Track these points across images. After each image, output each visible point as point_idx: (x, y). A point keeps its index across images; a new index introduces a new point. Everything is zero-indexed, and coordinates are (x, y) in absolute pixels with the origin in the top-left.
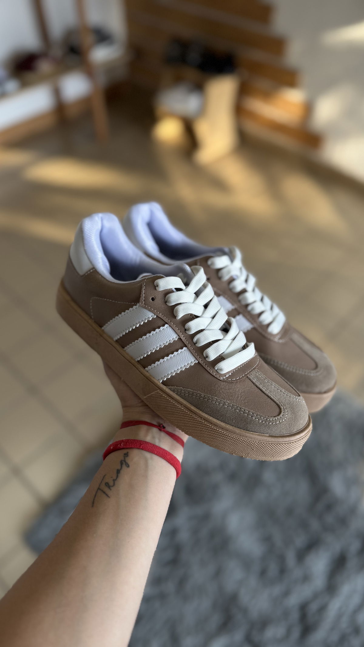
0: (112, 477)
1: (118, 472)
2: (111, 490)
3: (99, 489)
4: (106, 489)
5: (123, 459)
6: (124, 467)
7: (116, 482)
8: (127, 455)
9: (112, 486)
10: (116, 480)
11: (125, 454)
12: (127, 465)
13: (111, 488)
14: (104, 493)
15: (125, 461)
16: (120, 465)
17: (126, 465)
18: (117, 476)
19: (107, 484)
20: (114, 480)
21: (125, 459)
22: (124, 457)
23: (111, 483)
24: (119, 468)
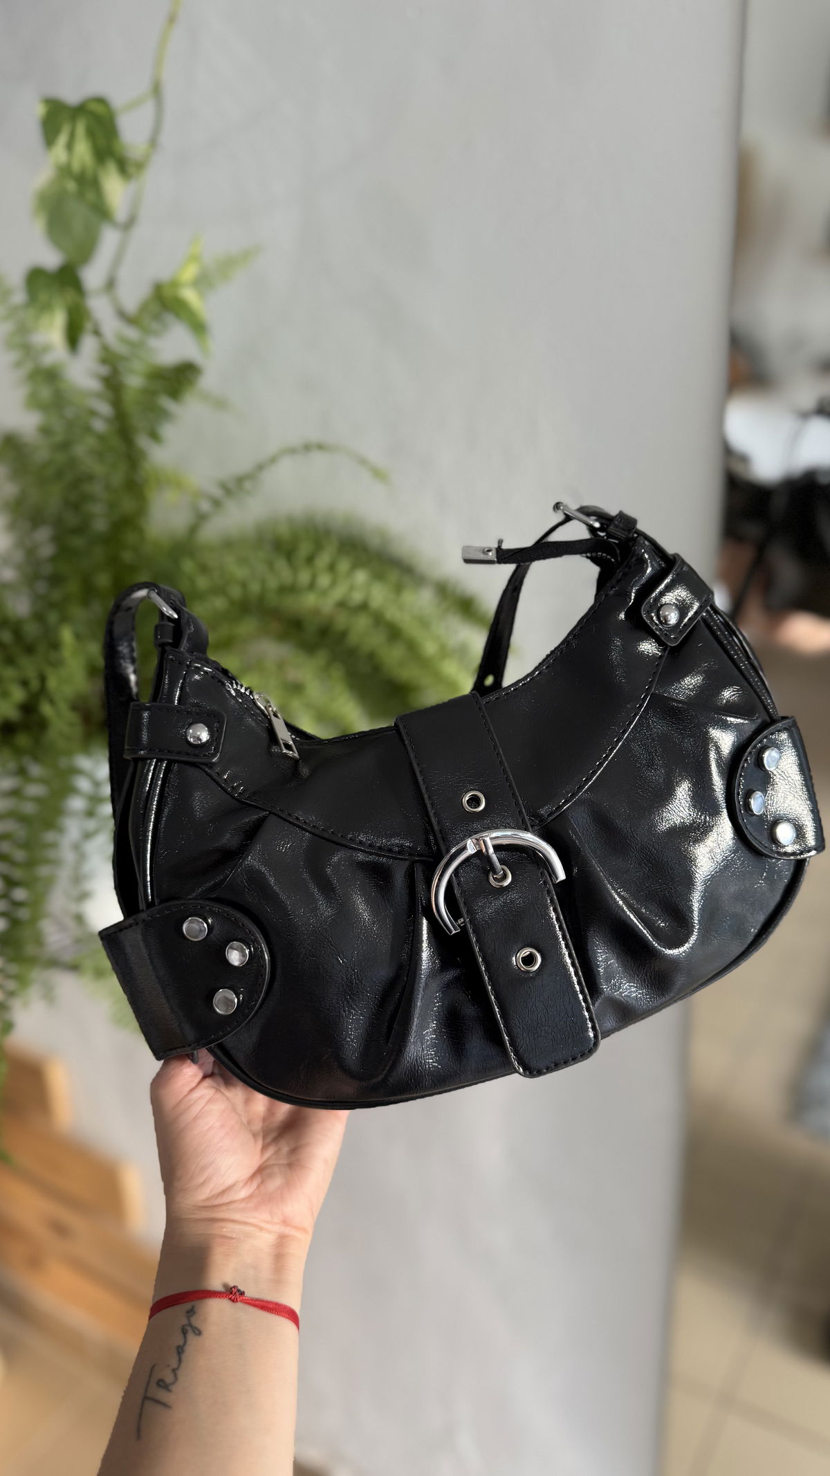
0: (169, 1366)
1: (180, 1350)
2: (169, 1391)
3: (146, 1398)
4: (162, 1395)
5: (185, 1321)
6: (190, 1336)
7: (179, 1373)
8: (192, 1313)
9: (173, 1383)
10: (178, 1368)
11: (188, 1312)
12: (197, 1332)
13: (173, 1388)
14: (158, 1402)
15: (191, 1326)
16: (182, 1336)
17: (194, 1332)
18: (180, 1361)
19: (161, 1383)
20: (174, 1371)
21: (189, 1320)
22: (189, 1318)
23: (169, 1378)
24: (181, 1343)
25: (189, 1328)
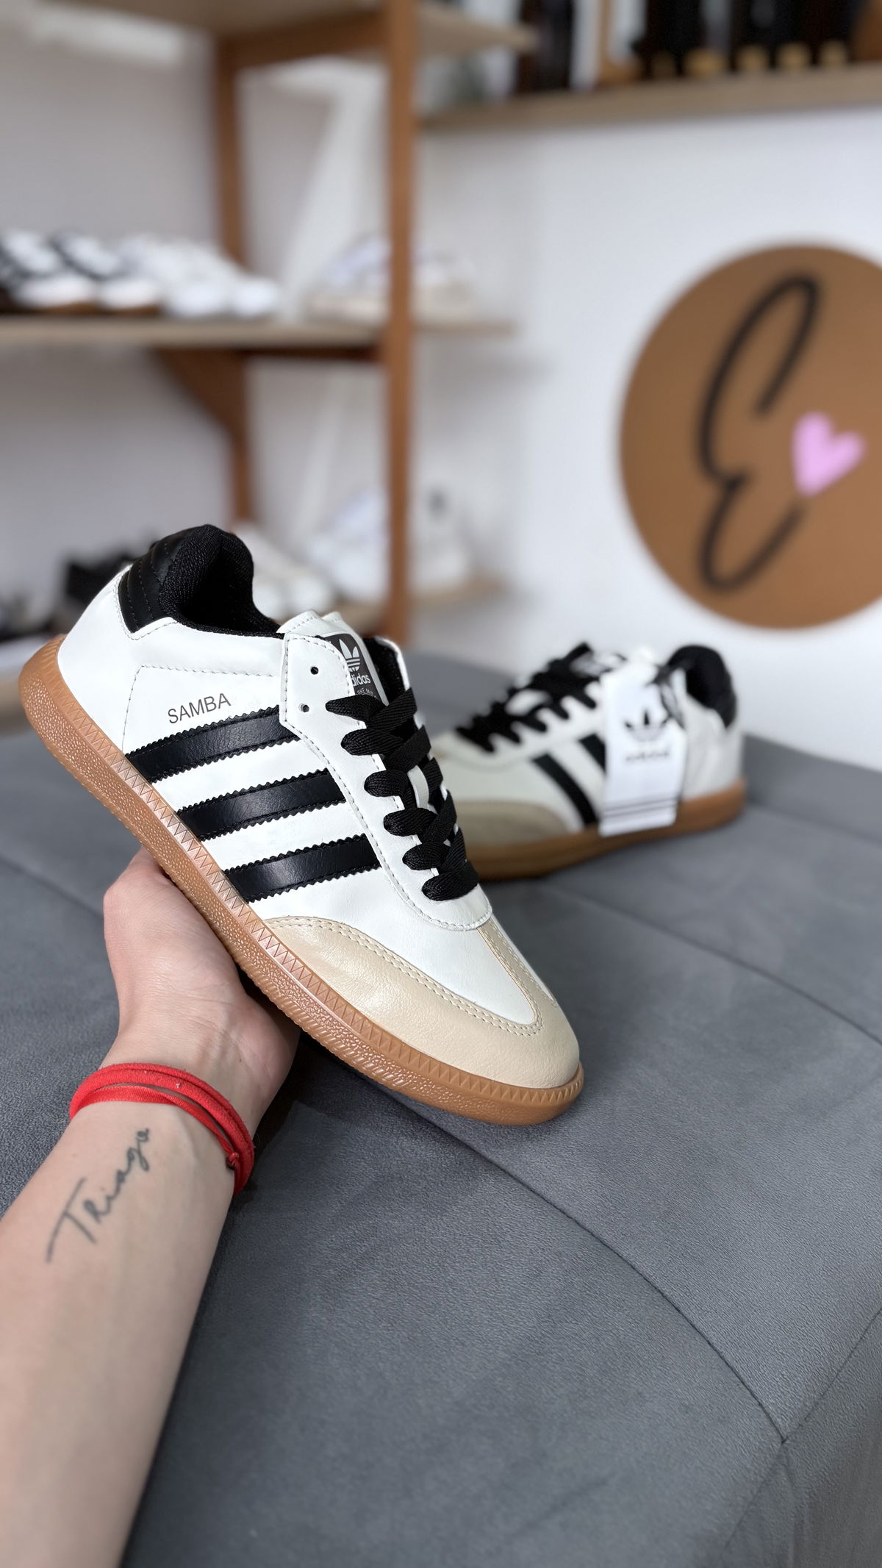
0: (103, 1189)
1: (121, 1177)
2: (97, 1220)
4: (86, 1219)
7: (112, 1202)
9: (102, 1212)
10: (112, 1197)
13: (100, 1217)
14: (81, 1226)
15: (139, 1152)
16: (126, 1160)
17: (141, 1162)
18: (118, 1190)
19: (89, 1205)
20: (108, 1198)
21: (139, 1146)
25: (136, 1155)
